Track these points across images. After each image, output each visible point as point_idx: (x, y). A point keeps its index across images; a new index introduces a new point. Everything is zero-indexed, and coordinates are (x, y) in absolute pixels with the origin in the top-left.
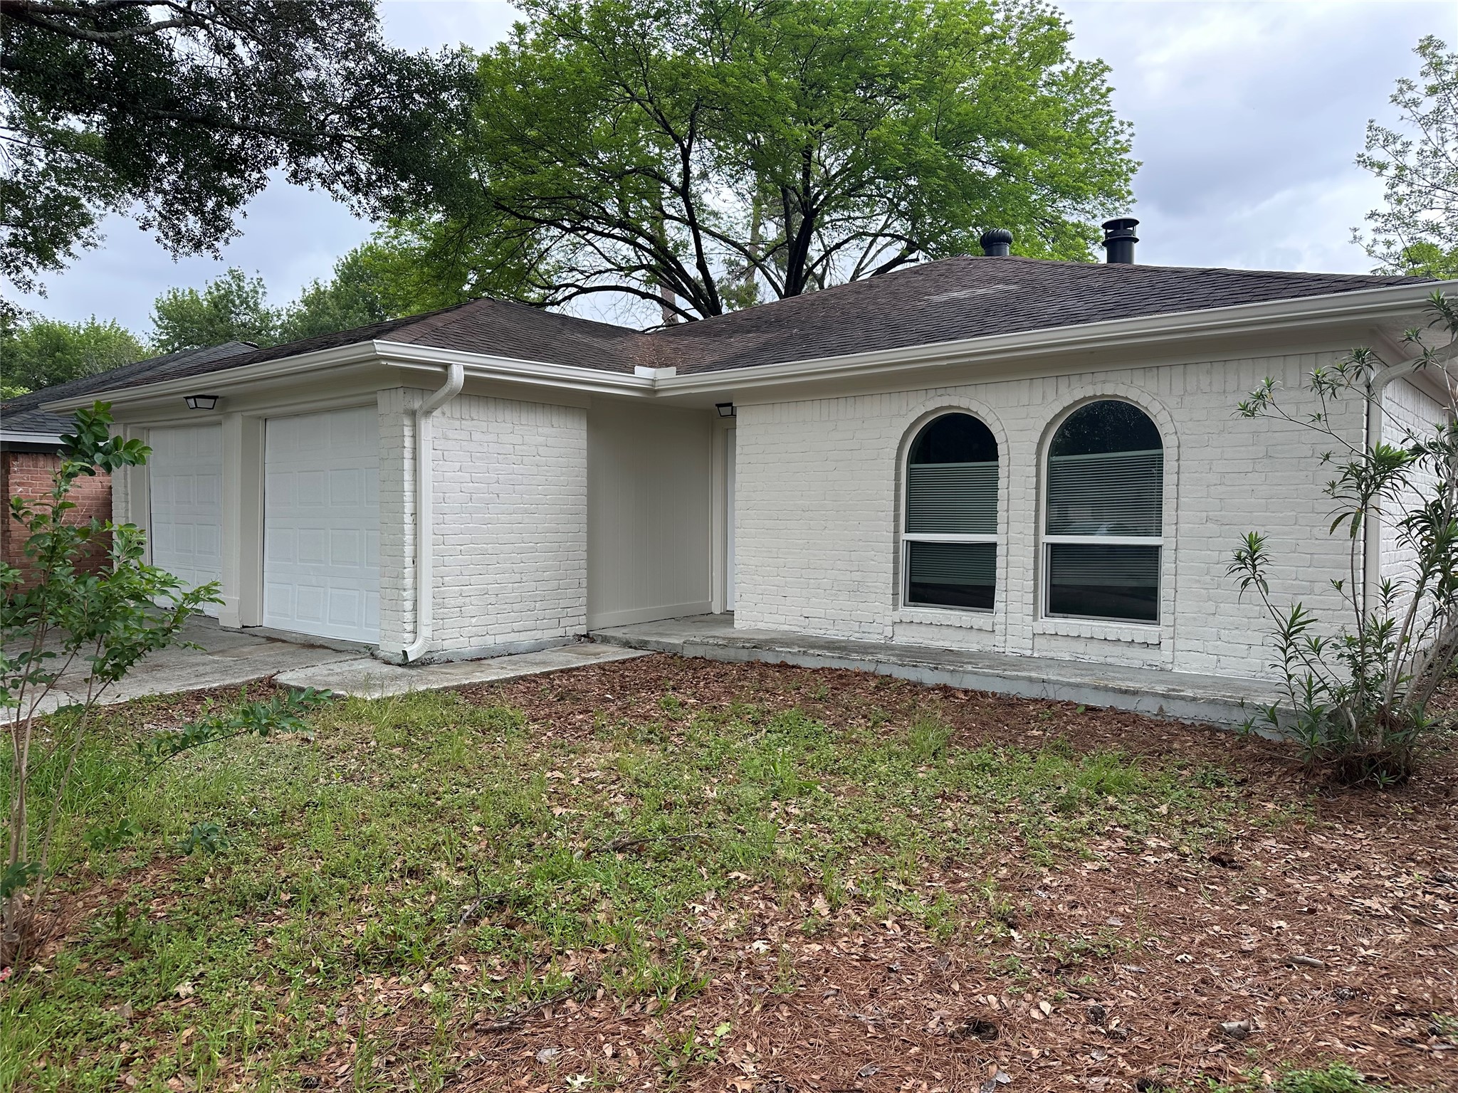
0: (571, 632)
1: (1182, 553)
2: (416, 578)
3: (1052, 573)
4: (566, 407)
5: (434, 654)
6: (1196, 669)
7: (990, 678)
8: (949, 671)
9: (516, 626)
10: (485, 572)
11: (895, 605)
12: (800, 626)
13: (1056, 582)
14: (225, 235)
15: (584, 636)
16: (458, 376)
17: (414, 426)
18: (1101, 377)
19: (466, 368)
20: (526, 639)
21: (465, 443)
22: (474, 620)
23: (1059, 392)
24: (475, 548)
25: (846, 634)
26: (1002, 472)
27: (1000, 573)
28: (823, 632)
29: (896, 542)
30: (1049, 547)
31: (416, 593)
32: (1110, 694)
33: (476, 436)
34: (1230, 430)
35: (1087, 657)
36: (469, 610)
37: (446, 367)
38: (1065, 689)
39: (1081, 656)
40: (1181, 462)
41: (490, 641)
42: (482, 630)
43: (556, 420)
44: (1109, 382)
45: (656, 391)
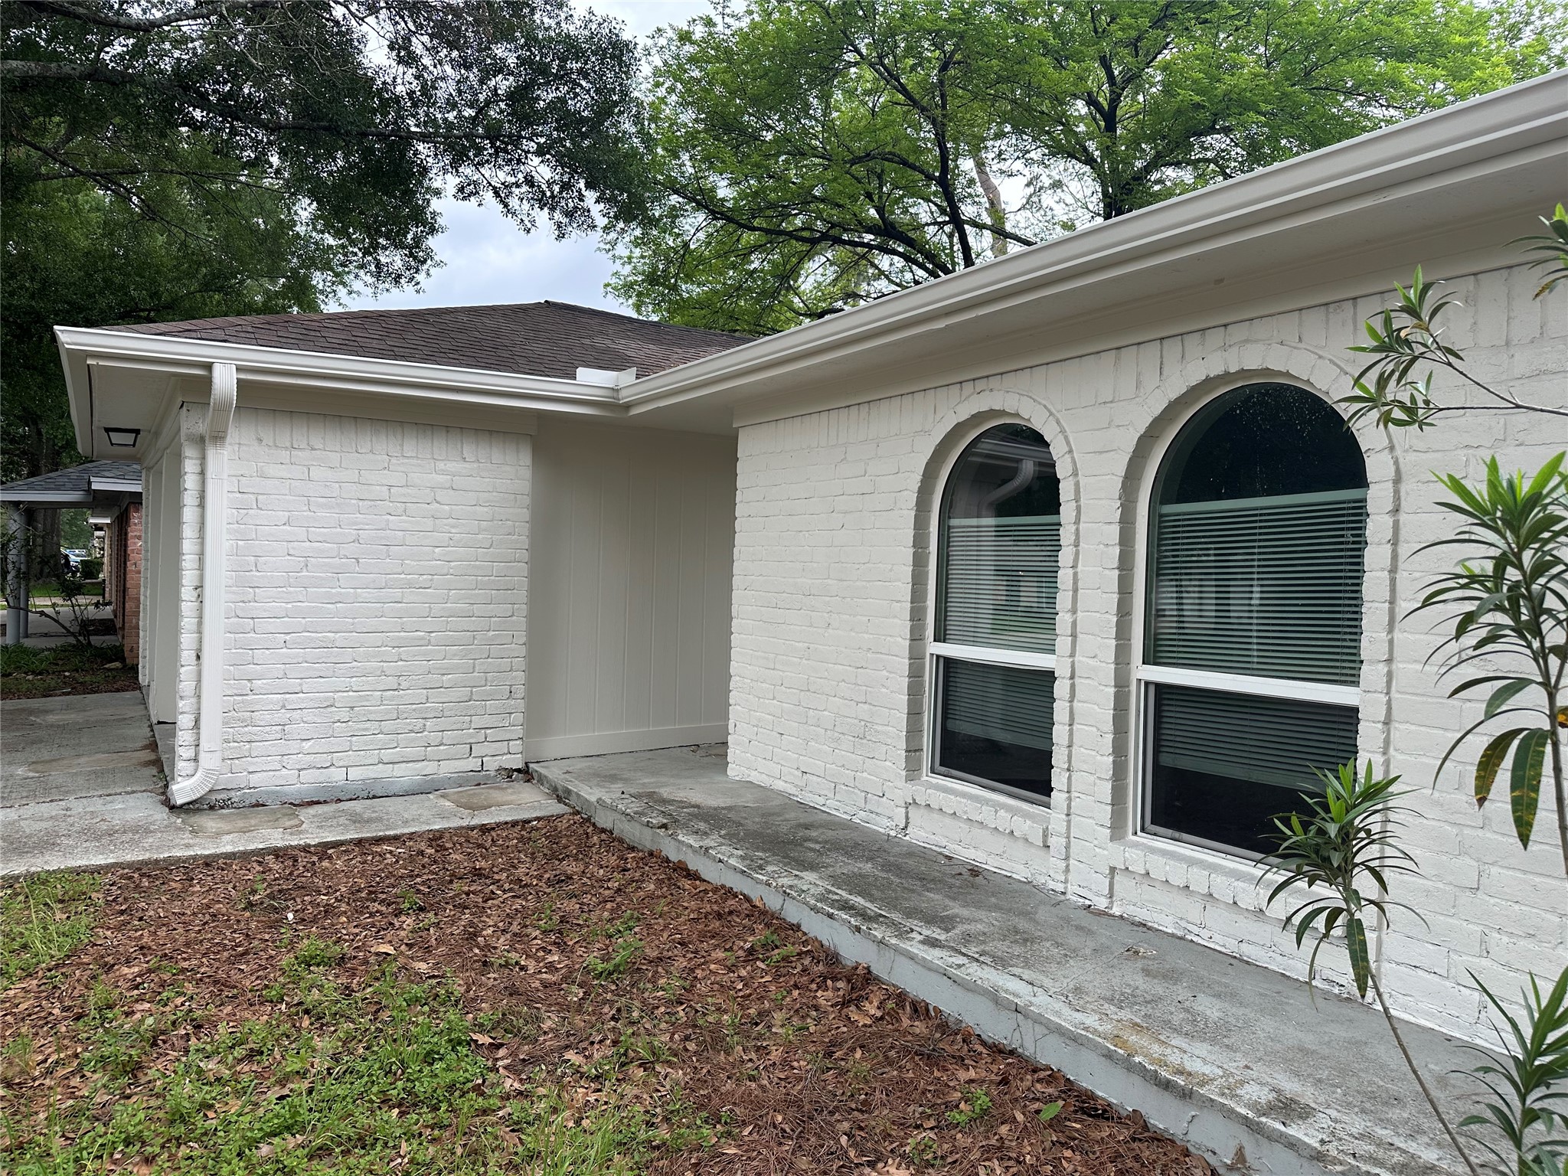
0: (492, 765)
1: (1399, 730)
2: (199, 681)
3: (1159, 743)
4: (491, 432)
5: (232, 794)
6: (1430, 1015)
7: (933, 975)
8: (874, 940)
9: (386, 754)
10: (330, 674)
11: (912, 771)
12: (796, 786)
13: (1166, 760)
14: (425, 267)
15: (519, 771)
16: (225, 380)
17: (203, 459)
18: (1238, 333)
19: (239, 369)
20: (406, 774)
21: (297, 483)
22: (307, 745)
23: (1165, 373)
24: (312, 639)
25: (848, 809)
26: (1066, 535)
27: (1059, 733)
28: (821, 800)
29: (916, 657)
30: (1152, 690)
31: (199, 703)
32: (1136, 1079)
33: (315, 473)
34: (1521, 437)
35: (1205, 934)
36: (295, 730)
37: (209, 367)
38: (1053, 1040)
39: (1196, 930)
40: (1403, 517)
41: (337, 776)
42: (324, 760)
43: (469, 450)
44: (1256, 341)
45: (628, 406)
